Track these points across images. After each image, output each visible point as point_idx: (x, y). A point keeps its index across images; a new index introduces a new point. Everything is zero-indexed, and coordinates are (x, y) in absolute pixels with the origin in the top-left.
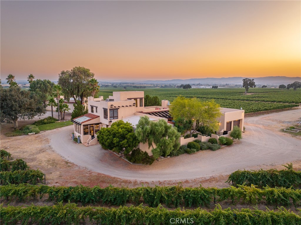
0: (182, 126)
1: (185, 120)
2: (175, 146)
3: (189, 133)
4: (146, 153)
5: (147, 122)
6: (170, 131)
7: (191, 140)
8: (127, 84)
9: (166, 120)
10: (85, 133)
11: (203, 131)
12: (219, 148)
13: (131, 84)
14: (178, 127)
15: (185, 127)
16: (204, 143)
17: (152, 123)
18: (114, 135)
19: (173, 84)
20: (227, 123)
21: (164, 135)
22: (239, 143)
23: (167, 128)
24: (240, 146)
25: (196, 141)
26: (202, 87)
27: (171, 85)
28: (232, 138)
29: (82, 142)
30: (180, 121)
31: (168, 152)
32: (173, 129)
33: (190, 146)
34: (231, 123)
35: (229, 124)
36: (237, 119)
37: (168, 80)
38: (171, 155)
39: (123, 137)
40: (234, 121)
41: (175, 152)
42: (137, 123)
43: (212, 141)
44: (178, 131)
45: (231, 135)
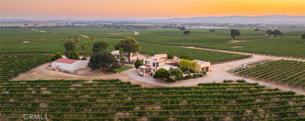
0: (184, 70)
1: (185, 67)
2: (182, 76)
3: (186, 72)
4: (172, 79)
5: (172, 69)
6: (180, 72)
7: (187, 75)
8: (128, 23)
9: (178, 68)
10: (146, 72)
11: (192, 71)
12: (197, 78)
13: (131, 23)
14: (182, 70)
15: (185, 70)
16: (192, 76)
17: (174, 69)
18: (162, 73)
19: (173, 24)
20: (202, 68)
21: (178, 73)
22: (206, 76)
23: (179, 71)
24: (205, 77)
25: (189, 75)
26: (201, 27)
27: (171, 25)
28: (203, 74)
29: (144, 76)
30: (183, 68)
31: (180, 78)
32: (181, 71)
33: (186, 77)
34: (204, 68)
35: (203, 69)
36: (207, 66)
37: (169, 19)
38: (180, 80)
39: (165, 74)
40: (205, 67)
41: (181, 79)
42: (169, 69)
43: (195, 75)
44: (183, 72)
45: (203, 73)
